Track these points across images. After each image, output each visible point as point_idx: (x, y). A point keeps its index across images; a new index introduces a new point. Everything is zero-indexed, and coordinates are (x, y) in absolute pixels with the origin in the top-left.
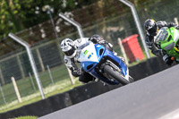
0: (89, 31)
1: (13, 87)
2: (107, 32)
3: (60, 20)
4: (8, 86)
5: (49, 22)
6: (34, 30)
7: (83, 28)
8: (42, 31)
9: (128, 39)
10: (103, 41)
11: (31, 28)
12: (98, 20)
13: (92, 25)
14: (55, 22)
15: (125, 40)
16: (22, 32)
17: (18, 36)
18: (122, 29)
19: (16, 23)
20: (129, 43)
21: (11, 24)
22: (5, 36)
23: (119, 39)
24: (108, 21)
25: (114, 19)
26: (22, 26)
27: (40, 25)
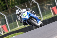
0: (41, 5)
1: (16, 23)
2: (47, 6)
3: (32, 1)
4: (15, 22)
5: (28, 2)
6: (23, 5)
7: (39, 4)
8: (26, 5)
9: (53, 8)
10: (30, 11)
11: (22, 4)
12: (44, 2)
13: (42, 3)
15: (52, 8)
16: (19, 5)
17: (18, 6)
19: (18, 2)
20: (54, 9)
21: (16, 3)
22: (14, 6)
23: (51, 8)
24: (47, 2)
25: (49, 1)
26: (20, 3)
27: (25, 3)
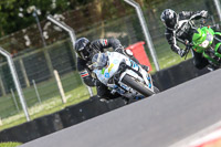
3: (49, 24)
5: (35, 26)
6: (16, 37)
7: (76, 33)
8: (26, 37)
11: (13, 34)
12: (96, 24)
13: (87, 30)
14: (43, 26)
18: (125, 34)
24: (108, 25)
26: (3, 32)
27: (24, 31)
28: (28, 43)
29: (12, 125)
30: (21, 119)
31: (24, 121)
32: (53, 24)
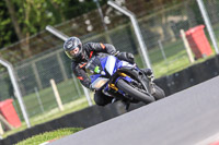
1: (52, 92)
3: (110, 9)
6: (77, 22)
11: (73, 20)
13: (148, 14)
14: (104, 11)
15: (188, 33)
18: (185, 18)
21: (50, 15)
26: (63, 17)
27: (85, 16)
28: (90, 28)
29: (74, 110)
30: (83, 103)
31: (86, 106)
32: (114, 9)
